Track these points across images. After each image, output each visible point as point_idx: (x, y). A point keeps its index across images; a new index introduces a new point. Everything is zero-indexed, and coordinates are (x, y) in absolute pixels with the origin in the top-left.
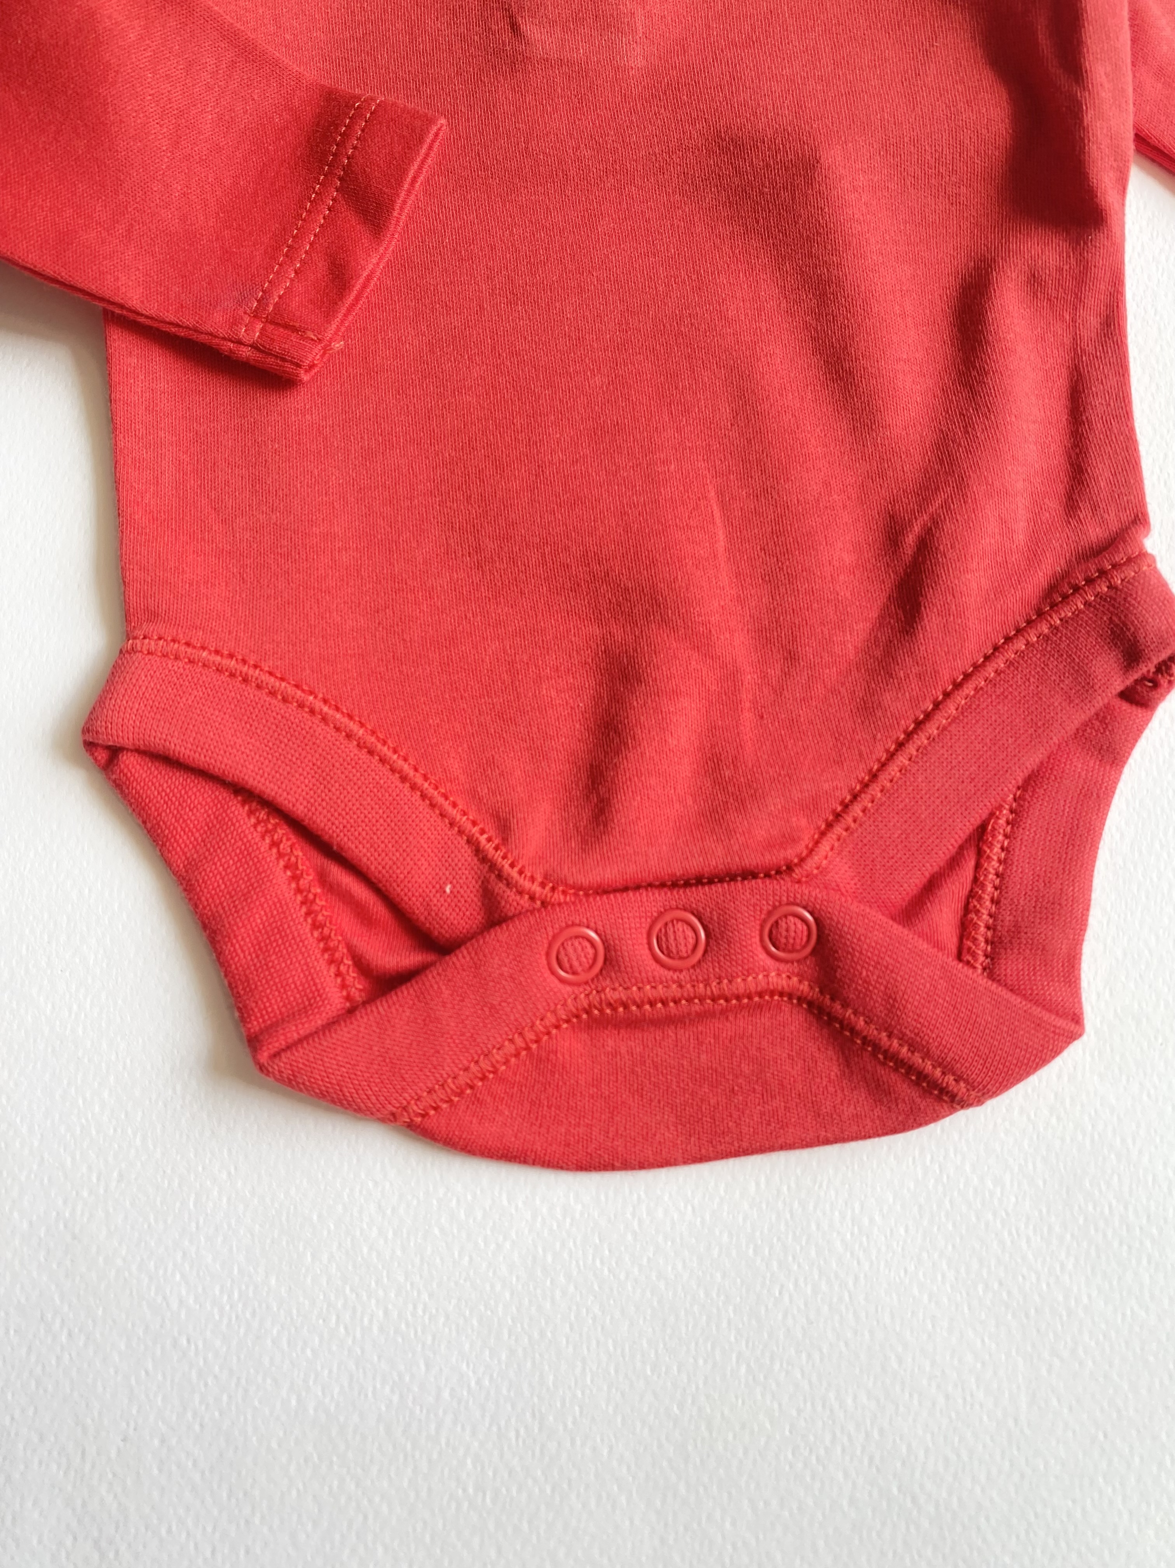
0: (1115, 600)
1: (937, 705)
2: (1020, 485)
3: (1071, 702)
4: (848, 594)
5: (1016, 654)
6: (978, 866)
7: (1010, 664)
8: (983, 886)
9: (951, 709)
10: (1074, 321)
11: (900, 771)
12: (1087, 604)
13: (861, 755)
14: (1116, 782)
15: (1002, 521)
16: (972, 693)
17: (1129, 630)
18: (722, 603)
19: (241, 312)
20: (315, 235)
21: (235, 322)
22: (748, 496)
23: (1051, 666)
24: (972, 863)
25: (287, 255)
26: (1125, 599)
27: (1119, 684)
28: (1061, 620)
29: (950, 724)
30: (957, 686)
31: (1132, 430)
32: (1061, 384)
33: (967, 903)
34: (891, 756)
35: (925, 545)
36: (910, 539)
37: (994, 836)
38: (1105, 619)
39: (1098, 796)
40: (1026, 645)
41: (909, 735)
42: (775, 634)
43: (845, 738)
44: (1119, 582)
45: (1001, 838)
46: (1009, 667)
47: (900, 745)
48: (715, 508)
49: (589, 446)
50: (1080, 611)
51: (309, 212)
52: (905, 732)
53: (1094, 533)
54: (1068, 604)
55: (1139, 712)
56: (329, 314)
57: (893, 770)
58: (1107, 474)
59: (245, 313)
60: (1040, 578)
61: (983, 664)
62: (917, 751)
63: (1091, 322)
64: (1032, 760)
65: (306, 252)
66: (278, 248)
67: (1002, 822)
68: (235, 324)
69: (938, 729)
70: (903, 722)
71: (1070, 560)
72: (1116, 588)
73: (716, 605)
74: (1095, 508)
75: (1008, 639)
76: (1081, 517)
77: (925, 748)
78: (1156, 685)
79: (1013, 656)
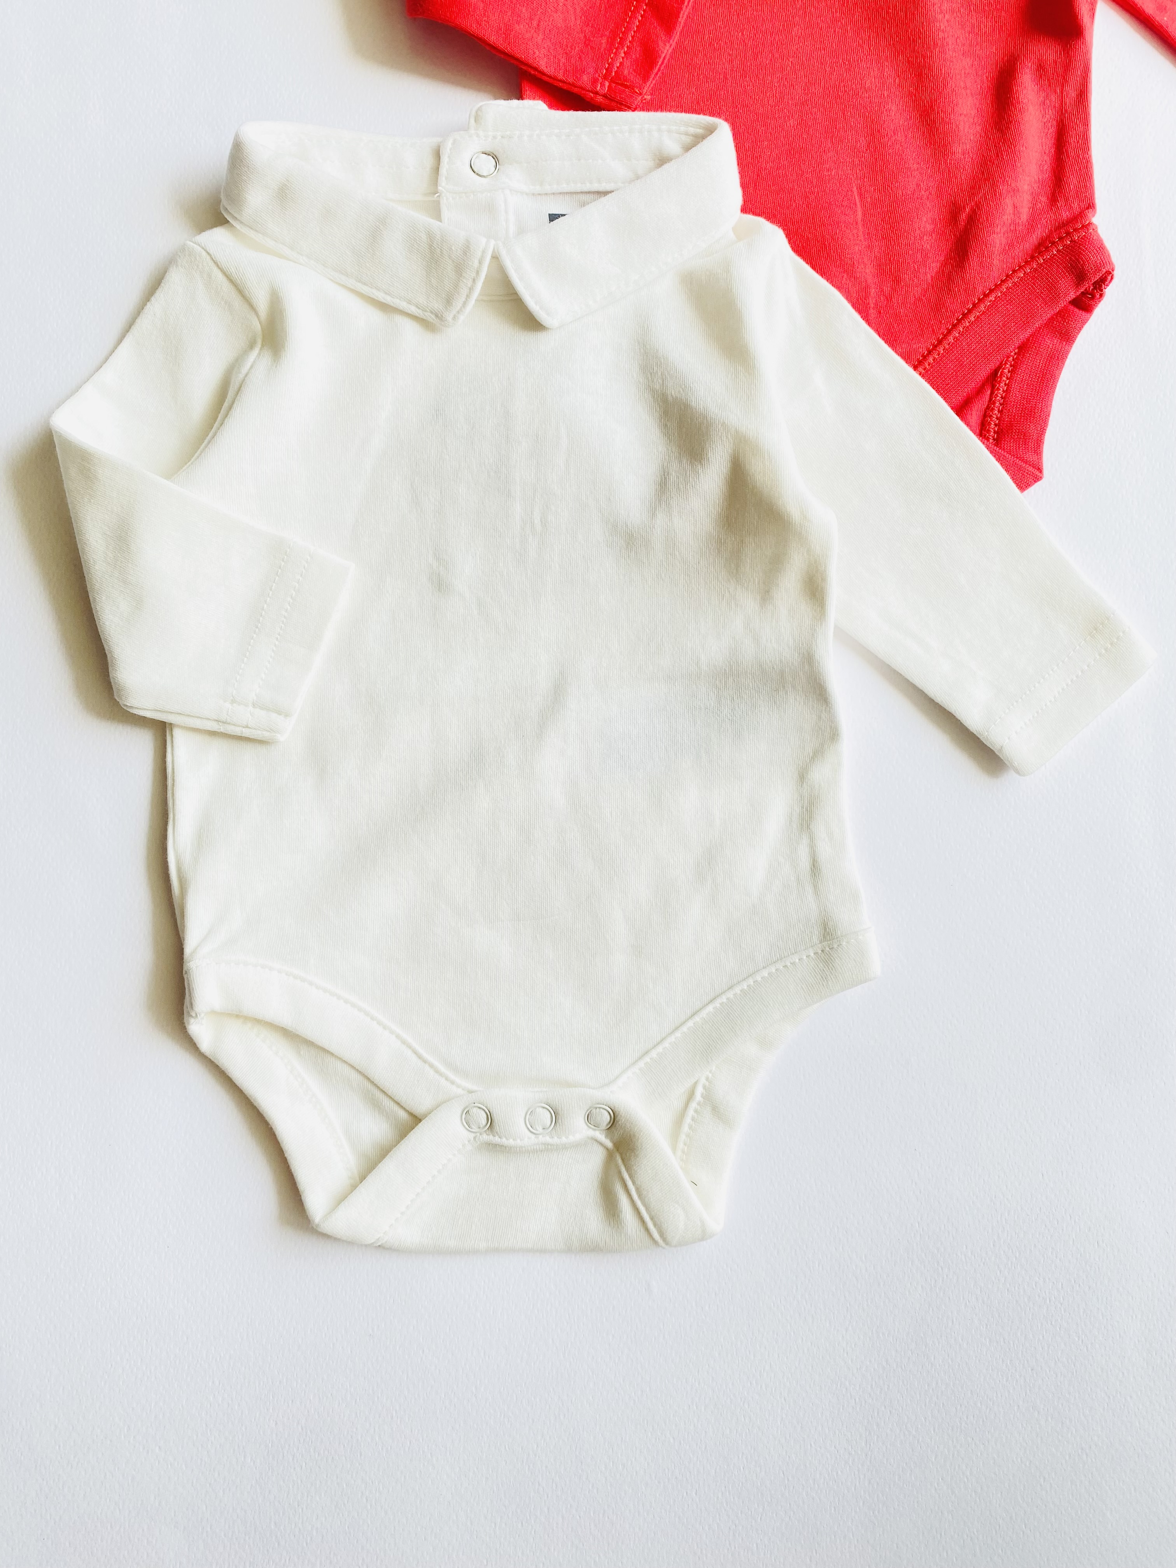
0: (1073, 248)
1: (974, 305)
2: (1026, 187)
3: (1046, 304)
4: (928, 247)
5: (1018, 279)
6: (992, 393)
7: (1015, 284)
8: (994, 403)
9: (982, 308)
10: (1062, 93)
11: (954, 339)
12: (1058, 251)
13: (933, 330)
14: (1067, 352)
15: (1015, 207)
16: (994, 299)
17: (1080, 263)
18: (860, 249)
19: (597, 75)
20: (634, 32)
21: (595, 81)
22: (875, 190)
23: (1037, 285)
24: (989, 392)
25: (619, 43)
26: (1079, 247)
27: (1072, 295)
28: (1044, 260)
29: (981, 315)
30: (986, 296)
31: (1090, 157)
32: (1052, 130)
33: (985, 412)
34: (949, 332)
35: (973, 219)
36: (963, 216)
37: (1001, 378)
38: (1067, 258)
39: (1058, 358)
40: (1024, 274)
41: (959, 321)
42: (888, 267)
43: (925, 323)
44: (1077, 238)
45: (1004, 379)
46: (1014, 286)
47: (955, 326)
48: (856, 197)
49: (787, 159)
50: (1055, 255)
51: (630, 18)
52: (957, 319)
53: (1065, 215)
54: (1048, 251)
55: (1083, 314)
56: (645, 78)
57: (951, 339)
58: (1075, 181)
59: (599, 76)
60: (1034, 239)
61: (1000, 284)
62: (963, 329)
63: (1071, 93)
64: (1024, 335)
65: (630, 42)
66: (614, 39)
67: (1006, 371)
68: (595, 82)
69: (974, 318)
70: (956, 314)
71: (1051, 230)
72: (1075, 241)
73: (857, 249)
74: (1067, 200)
75: (1014, 271)
76: (1059, 205)
77: (968, 327)
78: (1093, 297)
79: (1016, 280)
